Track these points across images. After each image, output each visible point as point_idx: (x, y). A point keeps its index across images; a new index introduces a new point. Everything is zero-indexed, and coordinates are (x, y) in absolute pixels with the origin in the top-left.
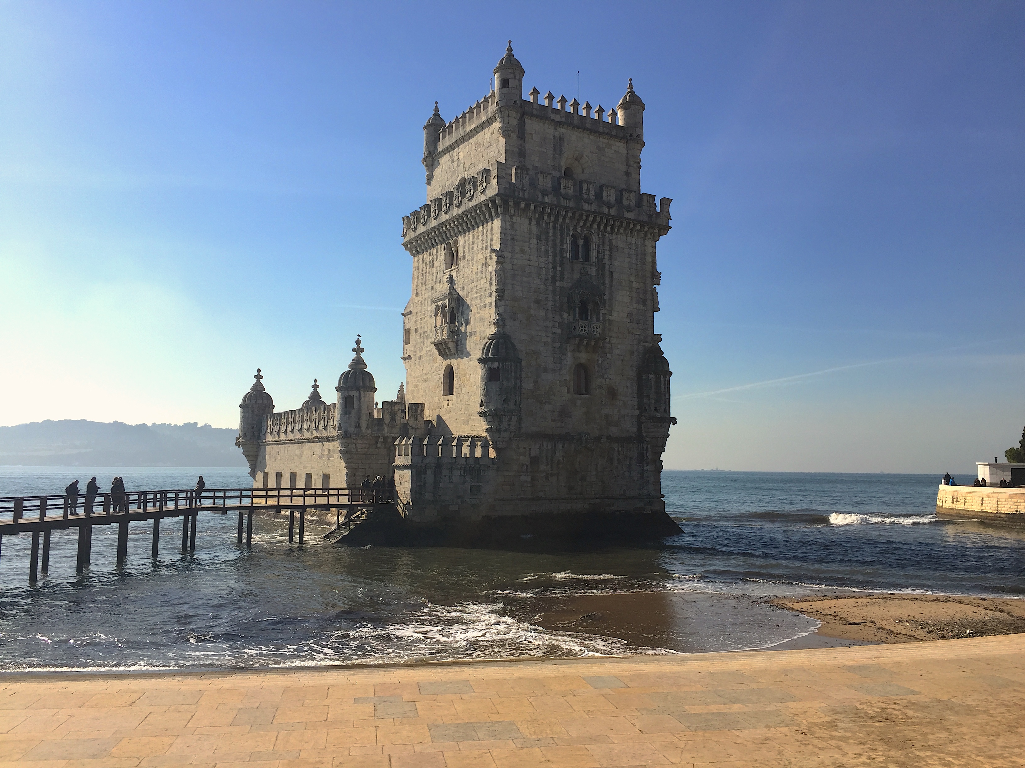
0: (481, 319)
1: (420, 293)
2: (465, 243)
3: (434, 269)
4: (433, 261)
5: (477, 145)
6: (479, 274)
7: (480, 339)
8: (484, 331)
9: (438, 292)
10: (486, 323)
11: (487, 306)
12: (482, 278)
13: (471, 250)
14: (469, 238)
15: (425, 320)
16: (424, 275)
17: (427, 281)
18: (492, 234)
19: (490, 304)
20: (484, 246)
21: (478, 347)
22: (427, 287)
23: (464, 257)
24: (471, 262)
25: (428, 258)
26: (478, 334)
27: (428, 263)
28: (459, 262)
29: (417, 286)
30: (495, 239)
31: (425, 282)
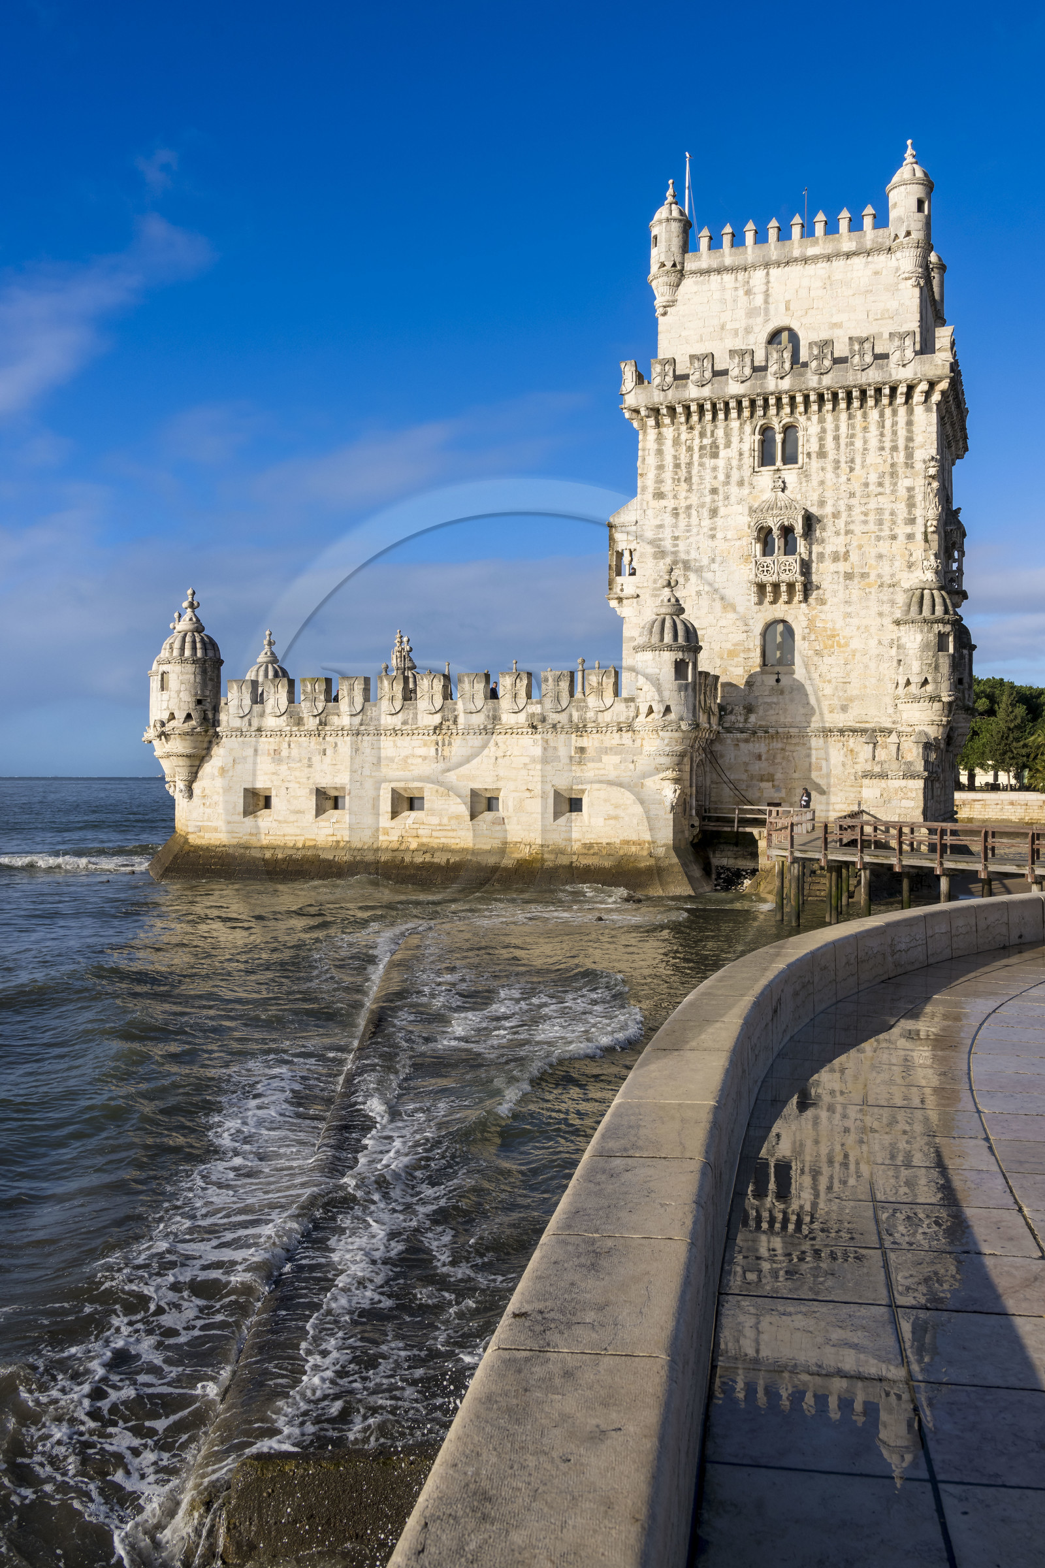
0: (880, 556)
1: (670, 495)
2: (824, 431)
3: (721, 462)
4: (715, 445)
5: (828, 283)
6: (872, 487)
7: (881, 586)
8: (893, 575)
9: (733, 499)
10: (899, 563)
11: (902, 538)
12: (880, 494)
13: (843, 446)
14: (837, 428)
15: (691, 540)
16: (683, 466)
17: (695, 479)
18: (910, 431)
19: (910, 537)
20: (888, 445)
21: (873, 597)
22: (694, 487)
23: (822, 454)
24: (843, 465)
25: (697, 442)
26: (873, 577)
27: (696, 449)
28: (801, 458)
29: (658, 481)
30: (919, 439)
31: (688, 480)
